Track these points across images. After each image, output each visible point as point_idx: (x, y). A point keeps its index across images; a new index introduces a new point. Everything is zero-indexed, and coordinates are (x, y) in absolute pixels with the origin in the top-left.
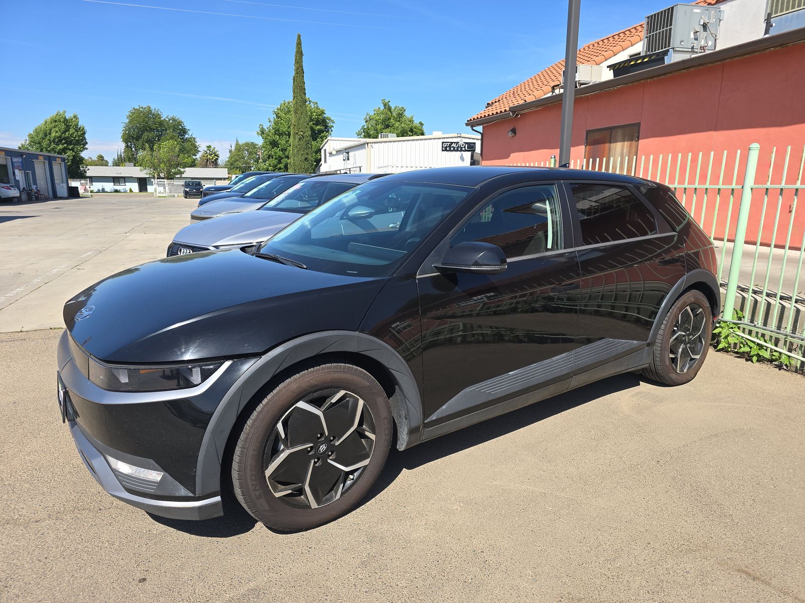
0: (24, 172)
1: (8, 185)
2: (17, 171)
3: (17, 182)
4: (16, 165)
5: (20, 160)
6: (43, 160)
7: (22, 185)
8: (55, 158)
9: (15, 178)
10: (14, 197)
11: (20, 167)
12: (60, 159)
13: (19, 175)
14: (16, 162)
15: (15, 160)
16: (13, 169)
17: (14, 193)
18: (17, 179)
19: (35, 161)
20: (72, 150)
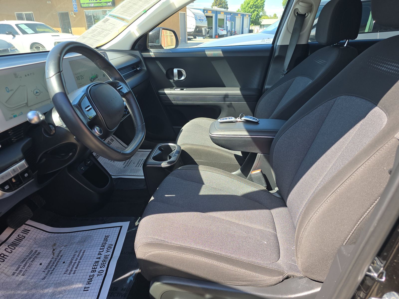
0: (231, 22)
1: (223, 29)
2: (228, 22)
3: (227, 27)
4: (228, 19)
5: (230, 16)
6: (240, 16)
7: (229, 29)
8: (245, 15)
9: (226, 25)
10: (224, 35)
11: (229, 20)
12: (248, 15)
13: (229, 24)
14: (228, 17)
15: (228, 16)
16: (226, 20)
17: (224, 32)
18: (227, 26)
19: (236, 16)
20: (257, 11)
